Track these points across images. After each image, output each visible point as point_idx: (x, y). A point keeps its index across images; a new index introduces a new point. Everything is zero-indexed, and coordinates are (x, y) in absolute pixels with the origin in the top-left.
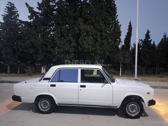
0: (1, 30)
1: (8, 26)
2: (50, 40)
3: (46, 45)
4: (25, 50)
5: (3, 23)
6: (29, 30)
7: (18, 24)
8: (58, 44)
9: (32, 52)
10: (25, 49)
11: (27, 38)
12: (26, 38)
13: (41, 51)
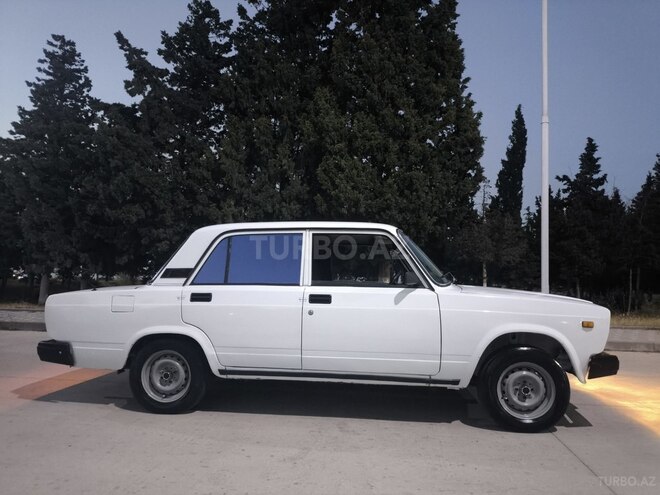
0: (23, 137)
1: (47, 122)
2: (205, 173)
3: (191, 194)
4: (107, 209)
5: (29, 113)
6: (127, 133)
7: (87, 116)
8: (235, 186)
9: (135, 219)
10: (110, 208)
11: (120, 164)
12: (113, 163)
13: (168, 217)
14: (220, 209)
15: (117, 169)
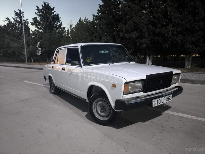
0: (100, 14)
1: (106, 8)
2: (160, 15)
3: (154, 25)
4: (126, 34)
5: (101, 6)
6: (132, 6)
7: (118, 3)
9: (135, 37)
10: (127, 34)
11: (129, 17)
12: (128, 17)
13: (146, 34)
14: (166, 29)
15: (129, 19)
